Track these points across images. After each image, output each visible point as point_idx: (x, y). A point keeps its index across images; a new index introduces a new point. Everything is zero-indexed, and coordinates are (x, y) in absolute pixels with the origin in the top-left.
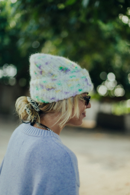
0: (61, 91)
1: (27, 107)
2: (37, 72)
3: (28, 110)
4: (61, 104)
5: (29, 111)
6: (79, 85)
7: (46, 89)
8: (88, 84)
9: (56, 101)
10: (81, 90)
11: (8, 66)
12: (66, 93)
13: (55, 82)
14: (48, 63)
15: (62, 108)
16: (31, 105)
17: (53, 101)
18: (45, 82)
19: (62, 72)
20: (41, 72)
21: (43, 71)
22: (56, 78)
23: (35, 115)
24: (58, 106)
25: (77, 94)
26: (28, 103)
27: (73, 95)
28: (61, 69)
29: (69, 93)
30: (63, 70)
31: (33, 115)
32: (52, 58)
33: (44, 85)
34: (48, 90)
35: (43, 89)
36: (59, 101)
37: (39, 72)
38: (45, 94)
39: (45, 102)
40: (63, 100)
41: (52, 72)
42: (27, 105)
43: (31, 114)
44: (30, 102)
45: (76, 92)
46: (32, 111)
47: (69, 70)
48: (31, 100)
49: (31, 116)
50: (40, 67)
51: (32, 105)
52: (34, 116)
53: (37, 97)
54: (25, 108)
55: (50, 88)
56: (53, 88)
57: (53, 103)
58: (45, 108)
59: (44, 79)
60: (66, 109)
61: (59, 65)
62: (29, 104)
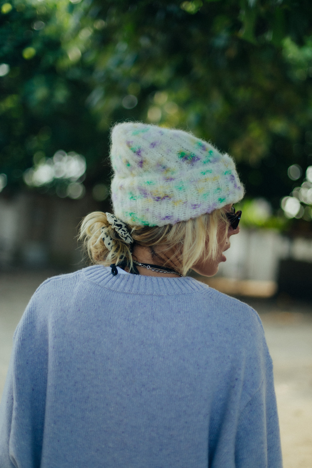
0: (184, 203)
1: (106, 234)
2: (131, 162)
3: (107, 240)
4: (184, 229)
5: (111, 241)
6: (218, 189)
7: (154, 198)
8: (235, 186)
9: (172, 222)
10: (224, 199)
11: (64, 155)
12: (195, 206)
13: (172, 184)
14: (157, 144)
15: (184, 236)
16: (114, 229)
17: (167, 222)
18: (150, 183)
19: (185, 162)
20: (141, 163)
21: (145, 161)
22: (173, 176)
23: (123, 252)
24: (176, 233)
25: (216, 207)
26: (108, 224)
27: (208, 210)
28: (182, 157)
29: (199, 206)
30: (186, 158)
31: (119, 251)
32: (162, 133)
33: (149, 189)
34: (157, 201)
35: (145, 197)
36: (178, 223)
37: (136, 162)
38: (151, 209)
39: (150, 226)
40: (188, 220)
41: (165, 162)
42: (105, 230)
43: (114, 249)
44: (113, 224)
45: (214, 204)
46: (116, 242)
47: (199, 159)
48: (115, 219)
49: (113, 253)
50: (138, 153)
51: (117, 230)
52: (121, 254)
53: (131, 214)
54: (103, 235)
55: (162, 196)
56: (167, 196)
57: (165, 226)
58: (146, 235)
59: (147, 177)
60: (194, 239)
61: (177, 149)
62: (109, 227)
